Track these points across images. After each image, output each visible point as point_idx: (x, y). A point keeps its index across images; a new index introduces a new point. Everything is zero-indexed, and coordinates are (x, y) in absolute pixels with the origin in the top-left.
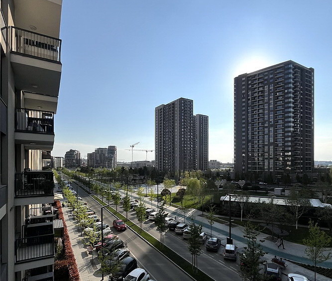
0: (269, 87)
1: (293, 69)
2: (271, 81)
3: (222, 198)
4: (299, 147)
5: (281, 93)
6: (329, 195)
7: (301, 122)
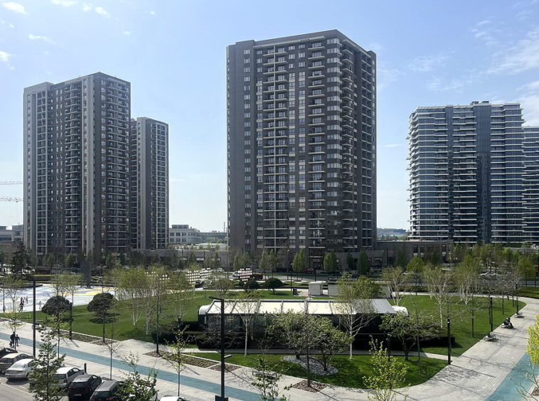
0: (297, 77)
1: (341, 49)
2: (302, 65)
3: (204, 309)
4: (351, 201)
5: (319, 94)
6: (402, 291)
7: (355, 153)
